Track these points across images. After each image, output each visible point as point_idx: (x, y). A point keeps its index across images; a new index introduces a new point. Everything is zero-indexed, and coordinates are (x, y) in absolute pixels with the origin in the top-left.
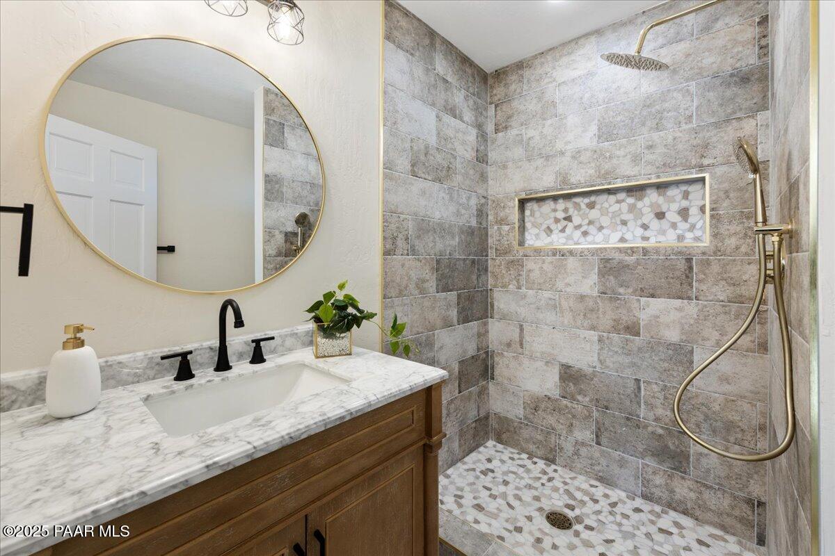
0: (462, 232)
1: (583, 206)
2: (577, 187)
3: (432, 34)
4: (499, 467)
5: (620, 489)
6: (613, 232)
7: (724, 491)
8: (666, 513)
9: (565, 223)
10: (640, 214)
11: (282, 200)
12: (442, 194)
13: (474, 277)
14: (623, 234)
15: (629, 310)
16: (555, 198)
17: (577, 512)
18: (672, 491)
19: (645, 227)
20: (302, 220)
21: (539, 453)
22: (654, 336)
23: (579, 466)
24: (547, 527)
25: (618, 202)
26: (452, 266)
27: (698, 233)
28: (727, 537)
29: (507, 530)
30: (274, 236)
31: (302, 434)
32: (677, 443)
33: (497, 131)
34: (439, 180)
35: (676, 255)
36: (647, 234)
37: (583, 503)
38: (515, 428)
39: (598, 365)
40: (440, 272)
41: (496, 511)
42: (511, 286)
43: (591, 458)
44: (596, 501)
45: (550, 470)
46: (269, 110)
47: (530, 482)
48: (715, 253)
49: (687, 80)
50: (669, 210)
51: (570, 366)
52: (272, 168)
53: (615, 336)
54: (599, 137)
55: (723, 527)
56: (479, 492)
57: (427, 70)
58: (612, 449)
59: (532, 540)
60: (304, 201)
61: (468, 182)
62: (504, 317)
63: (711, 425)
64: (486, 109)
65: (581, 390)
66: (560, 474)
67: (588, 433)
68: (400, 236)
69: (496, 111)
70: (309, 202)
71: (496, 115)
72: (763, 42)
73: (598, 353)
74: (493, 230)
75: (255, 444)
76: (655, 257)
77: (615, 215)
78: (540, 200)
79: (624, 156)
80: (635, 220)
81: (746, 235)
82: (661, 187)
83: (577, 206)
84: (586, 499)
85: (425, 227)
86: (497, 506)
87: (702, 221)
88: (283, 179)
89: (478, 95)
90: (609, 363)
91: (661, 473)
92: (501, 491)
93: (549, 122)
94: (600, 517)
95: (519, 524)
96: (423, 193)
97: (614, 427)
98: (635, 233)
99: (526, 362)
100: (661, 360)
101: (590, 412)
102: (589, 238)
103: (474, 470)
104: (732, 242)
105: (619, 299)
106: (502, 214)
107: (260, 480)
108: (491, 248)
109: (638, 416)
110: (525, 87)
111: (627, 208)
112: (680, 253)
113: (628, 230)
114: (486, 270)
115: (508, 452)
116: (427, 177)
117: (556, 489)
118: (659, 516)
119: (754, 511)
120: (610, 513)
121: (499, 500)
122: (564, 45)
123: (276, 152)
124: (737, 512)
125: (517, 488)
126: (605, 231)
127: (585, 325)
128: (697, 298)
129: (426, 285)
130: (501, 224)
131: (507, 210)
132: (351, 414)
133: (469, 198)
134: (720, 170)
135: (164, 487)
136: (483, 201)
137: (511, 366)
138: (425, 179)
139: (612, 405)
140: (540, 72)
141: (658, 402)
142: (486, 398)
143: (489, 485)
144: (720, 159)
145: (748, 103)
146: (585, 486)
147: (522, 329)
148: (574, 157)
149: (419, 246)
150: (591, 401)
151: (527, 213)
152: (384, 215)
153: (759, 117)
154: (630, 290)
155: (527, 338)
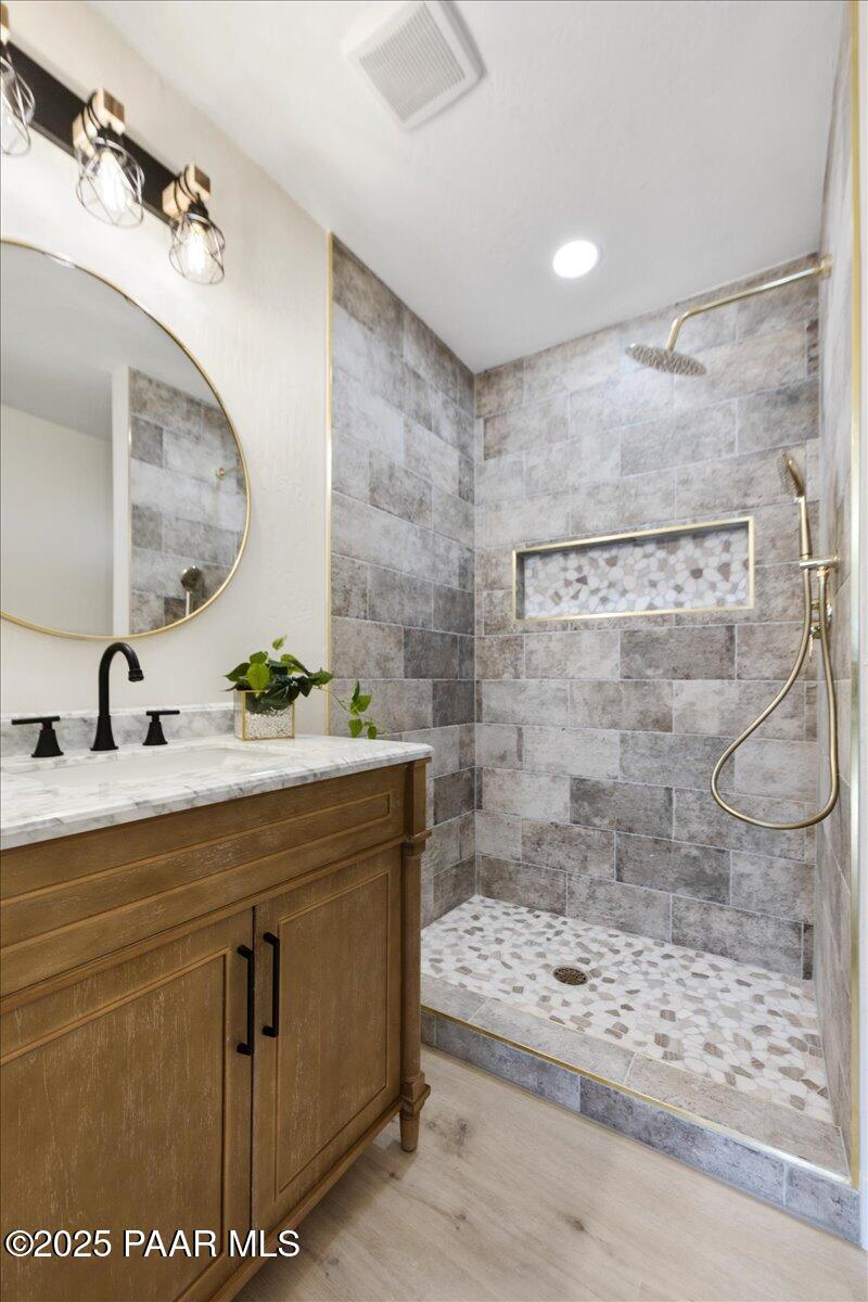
0: (439, 595)
1: (602, 563)
2: (594, 535)
3: (398, 305)
4: (490, 924)
5: (646, 935)
6: (639, 596)
7: (768, 918)
8: (702, 956)
9: (577, 586)
10: (672, 573)
11: (159, 548)
12: (412, 538)
13: (455, 662)
14: (652, 599)
15: (659, 698)
16: (565, 552)
17: (593, 965)
18: (708, 929)
19: (679, 589)
20: (192, 580)
21: (544, 903)
22: (690, 730)
23: (595, 913)
24: (555, 984)
25: (646, 556)
26: (425, 641)
27: (741, 595)
28: (770, 974)
29: (505, 992)
30: (147, 602)
31: (255, 787)
32: (715, 865)
33: (487, 456)
34: (408, 517)
35: (715, 621)
36: (682, 597)
37: (600, 955)
38: (510, 874)
39: (619, 773)
40: (410, 649)
41: (488, 973)
42: (505, 675)
43: (610, 901)
44: (617, 952)
45: (558, 923)
46: (138, 403)
47: (532, 938)
48: (760, 619)
49: (729, 396)
50: (707, 566)
51: (584, 780)
52: (143, 496)
53: (640, 733)
54: (623, 468)
55: (766, 965)
56: (463, 953)
57: (392, 355)
58: (637, 884)
59: (536, 998)
60: (196, 553)
61: (447, 525)
62: (495, 720)
63: (754, 836)
64: (471, 425)
65: (599, 810)
66: (570, 926)
67: (606, 866)
68: (355, 589)
69: (485, 427)
70: (204, 553)
71: (485, 434)
72: (813, 353)
73: (621, 759)
74: (481, 598)
75: (196, 789)
76: (691, 626)
77: (643, 573)
78: (546, 554)
79: (654, 493)
80: (667, 580)
81: (793, 594)
82: (698, 535)
83: (593, 562)
84: (604, 950)
85: (389, 582)
86: (489, 967)
87: (745, 580)
88: (161, 514)
89: (461, 402)
90: (633, 770)
91: (696, 907)
92: (493, 950)
93: (557, 446)
94: (621, 968)
95: (518, 984)
96: (387, 531)
97: (639, 855)
98: (667, 597)
99: (526, 779)
100: (697, 760)
101: (610, 839)
102: (610, 606)
103: (455, 929)
104: (778, 603)
105: (646, 684)
106: (493, 575)
107: (197, 847)
108: (479, 623)
109: (669, 837)
110: (526, 396)
111: (656, 565)
112: (720, 620)
113: (658, 595)
114: (471, 653)
115: (499, 907)
116: (392, 510)
117: (566, 943)
118: (692, 960)
119: (800, 938)
120: (634, 962)
121: (491, 961)
122: (578, 340)
123: (149, 471)
124: (782, 943)
125: (515, 946)
126: (630, 596)
127: (603, 721)
128: (739, 678)
129: (390, 665)
130: (492, 589)
131: (500, 569)
132: (315, 775)
133: (448, 549)
134: (766, 512)
135: (84, 818)
136: (468, 555)
137: (505, 787)
138: (389, 512)
139: (637, 826)
140: (546, 375)
141: (693, 815)
142: (471, 835)
143: (477, 945)
144: (765, 499)
145: (796, 428)
146: (603, 937)
147: (520, 735)
148: (590, 495)
149: (381, 609)
150: (611, 823)
151: (528, 573)
152: (332, 557)
153: (808, 447)
154: (661, 671)
155: (528, 746)
